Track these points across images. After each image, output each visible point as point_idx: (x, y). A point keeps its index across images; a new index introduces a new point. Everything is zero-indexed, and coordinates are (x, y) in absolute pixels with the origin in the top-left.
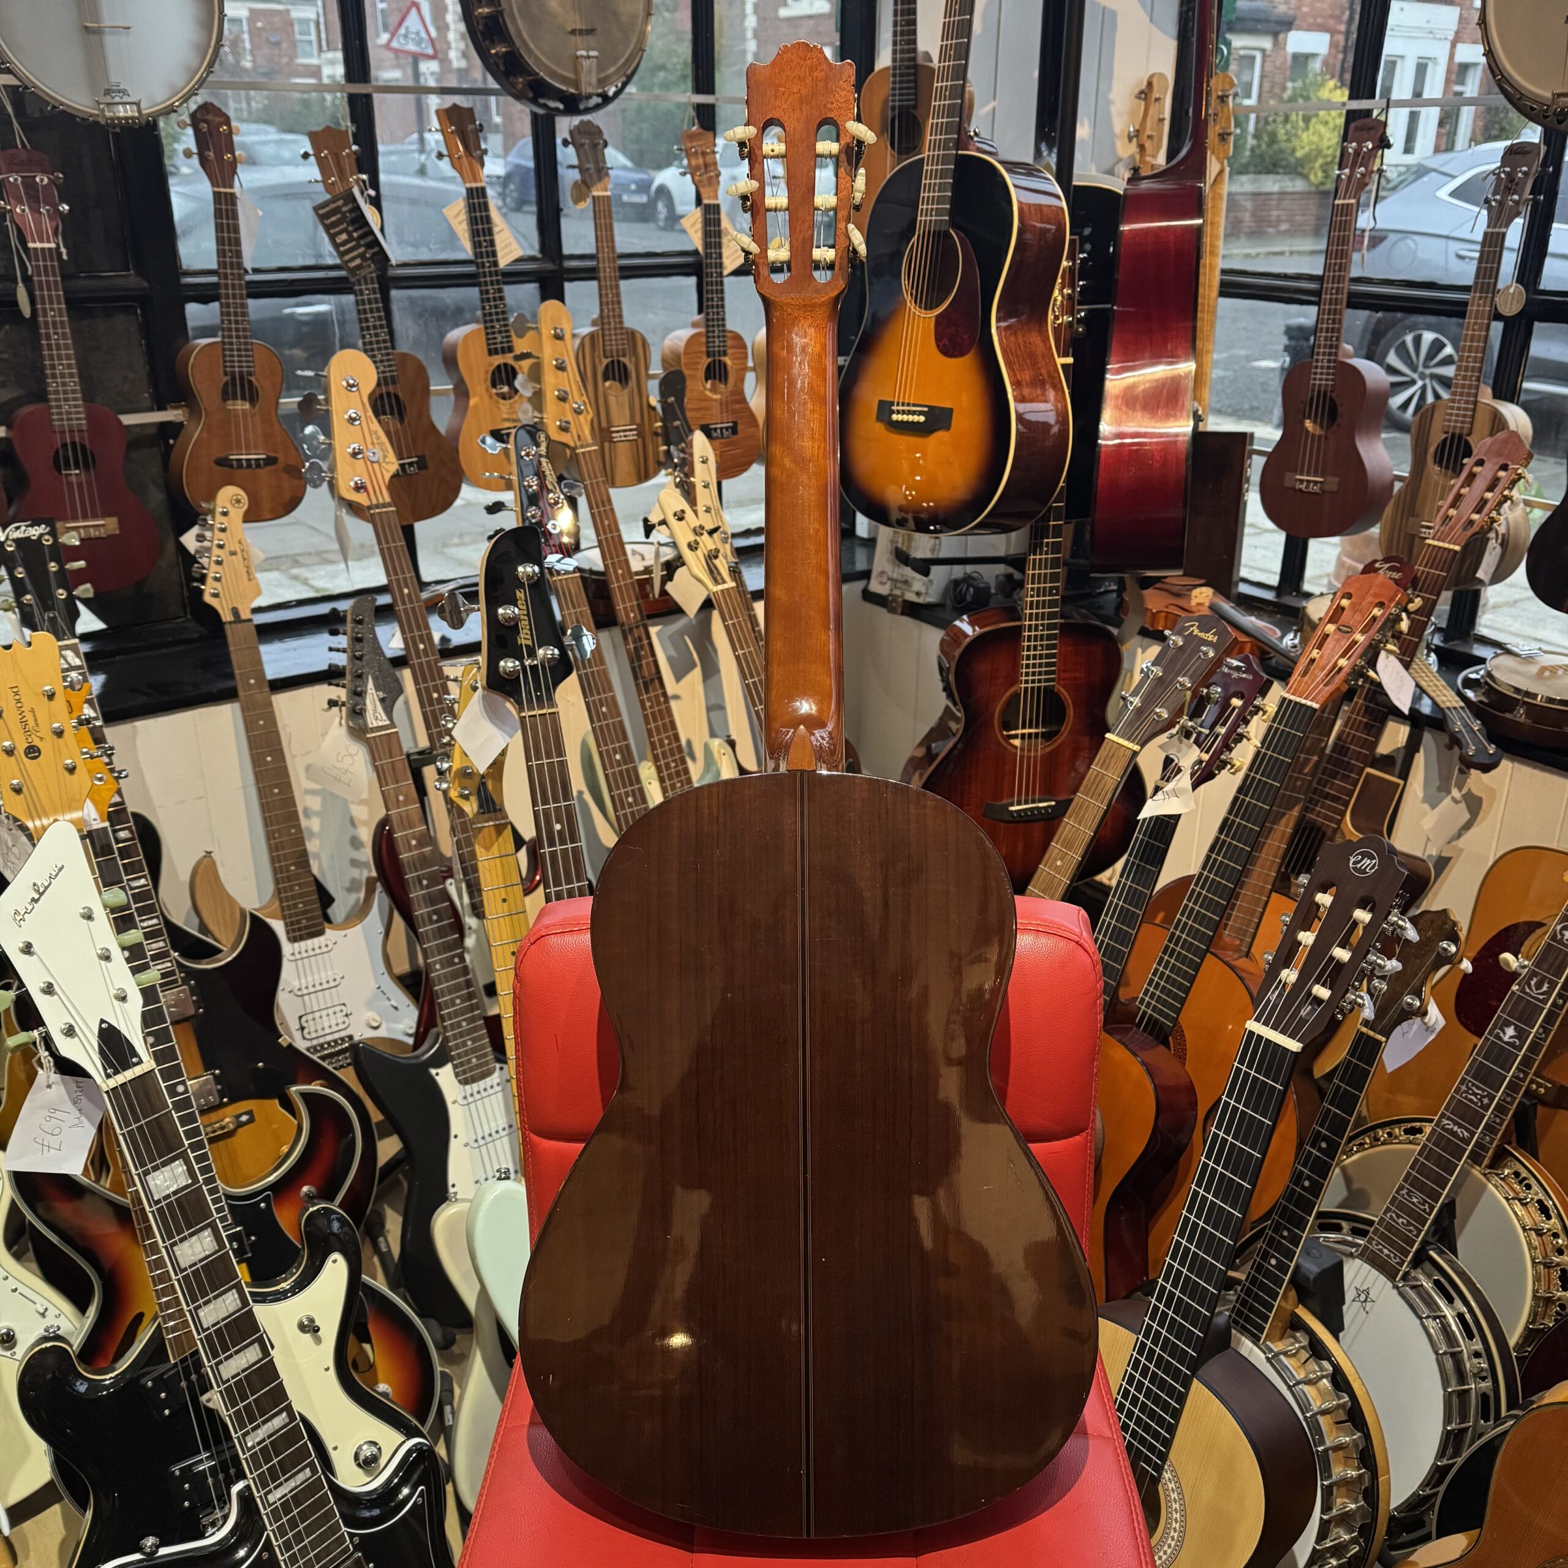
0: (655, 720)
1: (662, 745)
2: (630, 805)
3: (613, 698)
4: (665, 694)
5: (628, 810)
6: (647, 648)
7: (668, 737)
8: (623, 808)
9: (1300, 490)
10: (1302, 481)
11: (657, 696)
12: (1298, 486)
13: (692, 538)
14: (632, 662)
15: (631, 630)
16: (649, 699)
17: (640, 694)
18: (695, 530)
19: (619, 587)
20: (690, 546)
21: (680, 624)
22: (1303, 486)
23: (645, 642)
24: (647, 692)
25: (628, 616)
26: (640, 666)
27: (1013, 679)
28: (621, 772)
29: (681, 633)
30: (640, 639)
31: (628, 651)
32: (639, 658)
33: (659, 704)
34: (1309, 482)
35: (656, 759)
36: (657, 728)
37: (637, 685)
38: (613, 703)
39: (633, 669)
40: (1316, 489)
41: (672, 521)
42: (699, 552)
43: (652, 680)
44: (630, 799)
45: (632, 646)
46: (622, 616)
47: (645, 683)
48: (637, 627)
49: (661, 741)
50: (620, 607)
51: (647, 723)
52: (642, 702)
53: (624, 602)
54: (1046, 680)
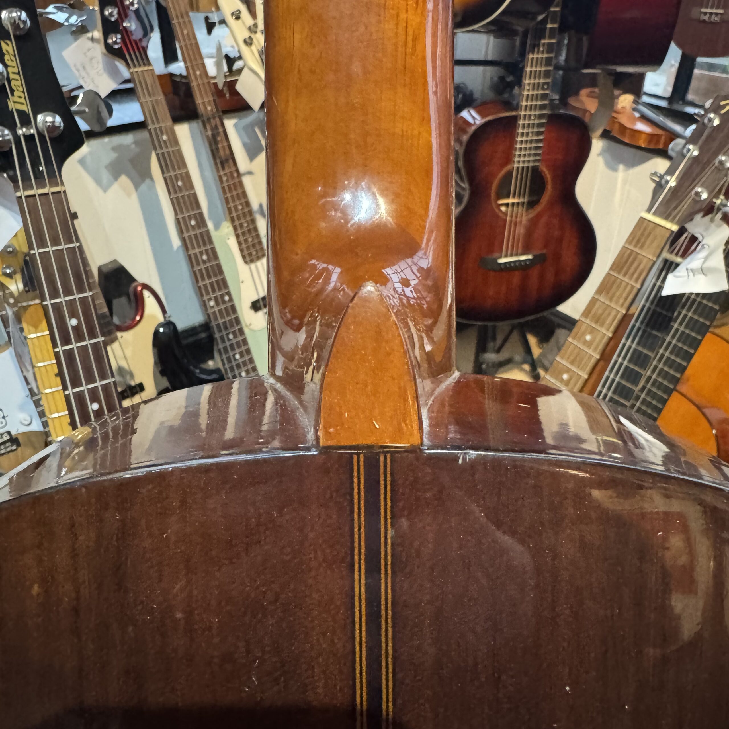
0: (230, 190)
1: (236, 210)
2: (204, 262)
3: (188, 175)
4: (237, 171)
5: (203, 266)
6: (222, 134)
7: (241, 204)
8: (198, 264)
9: (704, 21)
10: (705, 13)
11: (231, 173)
12: (703, 17)
13: (246, 34)
14: (211, 145)
15: (209, 119)
16: (225, 174)
17: (218, 171)
18: (250, 29)
19: (198, 85)
20: (245, 41)
21: (249, 118)
22: (706, 18)
23: (221, 130)
24: (223, 168)
25: (206, 108)
26: (217, 149)
27: (508, 159)
28: (196, 235)
29: (252, 125)
30: (216, 127)
31: (207, 137)
32: (216, 142)
33: (233, 177)
34: (711, 14)
35: (232, 220)
36: (232, 197)
37: (216, 164)
38: (187, 178)
39: (212, 151)
40: (717, 19)
41: (230, 20)
42: (253, 48)
43: (227, 160)
44: (205, 257)
45: (210, 133)
46: (201, 109)
47: (222, 164)
48: (214, 118)
49: (236, 207)
50: (199, 101)
51: (224, 192)
52: (220, 177)
53: (202, 97)
54: (534, 161)
